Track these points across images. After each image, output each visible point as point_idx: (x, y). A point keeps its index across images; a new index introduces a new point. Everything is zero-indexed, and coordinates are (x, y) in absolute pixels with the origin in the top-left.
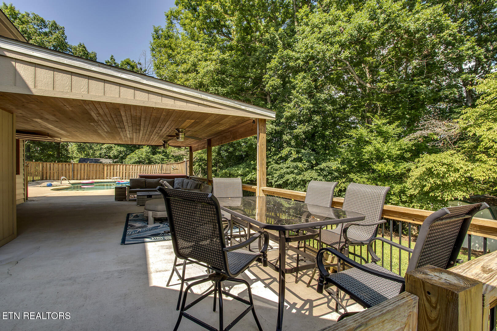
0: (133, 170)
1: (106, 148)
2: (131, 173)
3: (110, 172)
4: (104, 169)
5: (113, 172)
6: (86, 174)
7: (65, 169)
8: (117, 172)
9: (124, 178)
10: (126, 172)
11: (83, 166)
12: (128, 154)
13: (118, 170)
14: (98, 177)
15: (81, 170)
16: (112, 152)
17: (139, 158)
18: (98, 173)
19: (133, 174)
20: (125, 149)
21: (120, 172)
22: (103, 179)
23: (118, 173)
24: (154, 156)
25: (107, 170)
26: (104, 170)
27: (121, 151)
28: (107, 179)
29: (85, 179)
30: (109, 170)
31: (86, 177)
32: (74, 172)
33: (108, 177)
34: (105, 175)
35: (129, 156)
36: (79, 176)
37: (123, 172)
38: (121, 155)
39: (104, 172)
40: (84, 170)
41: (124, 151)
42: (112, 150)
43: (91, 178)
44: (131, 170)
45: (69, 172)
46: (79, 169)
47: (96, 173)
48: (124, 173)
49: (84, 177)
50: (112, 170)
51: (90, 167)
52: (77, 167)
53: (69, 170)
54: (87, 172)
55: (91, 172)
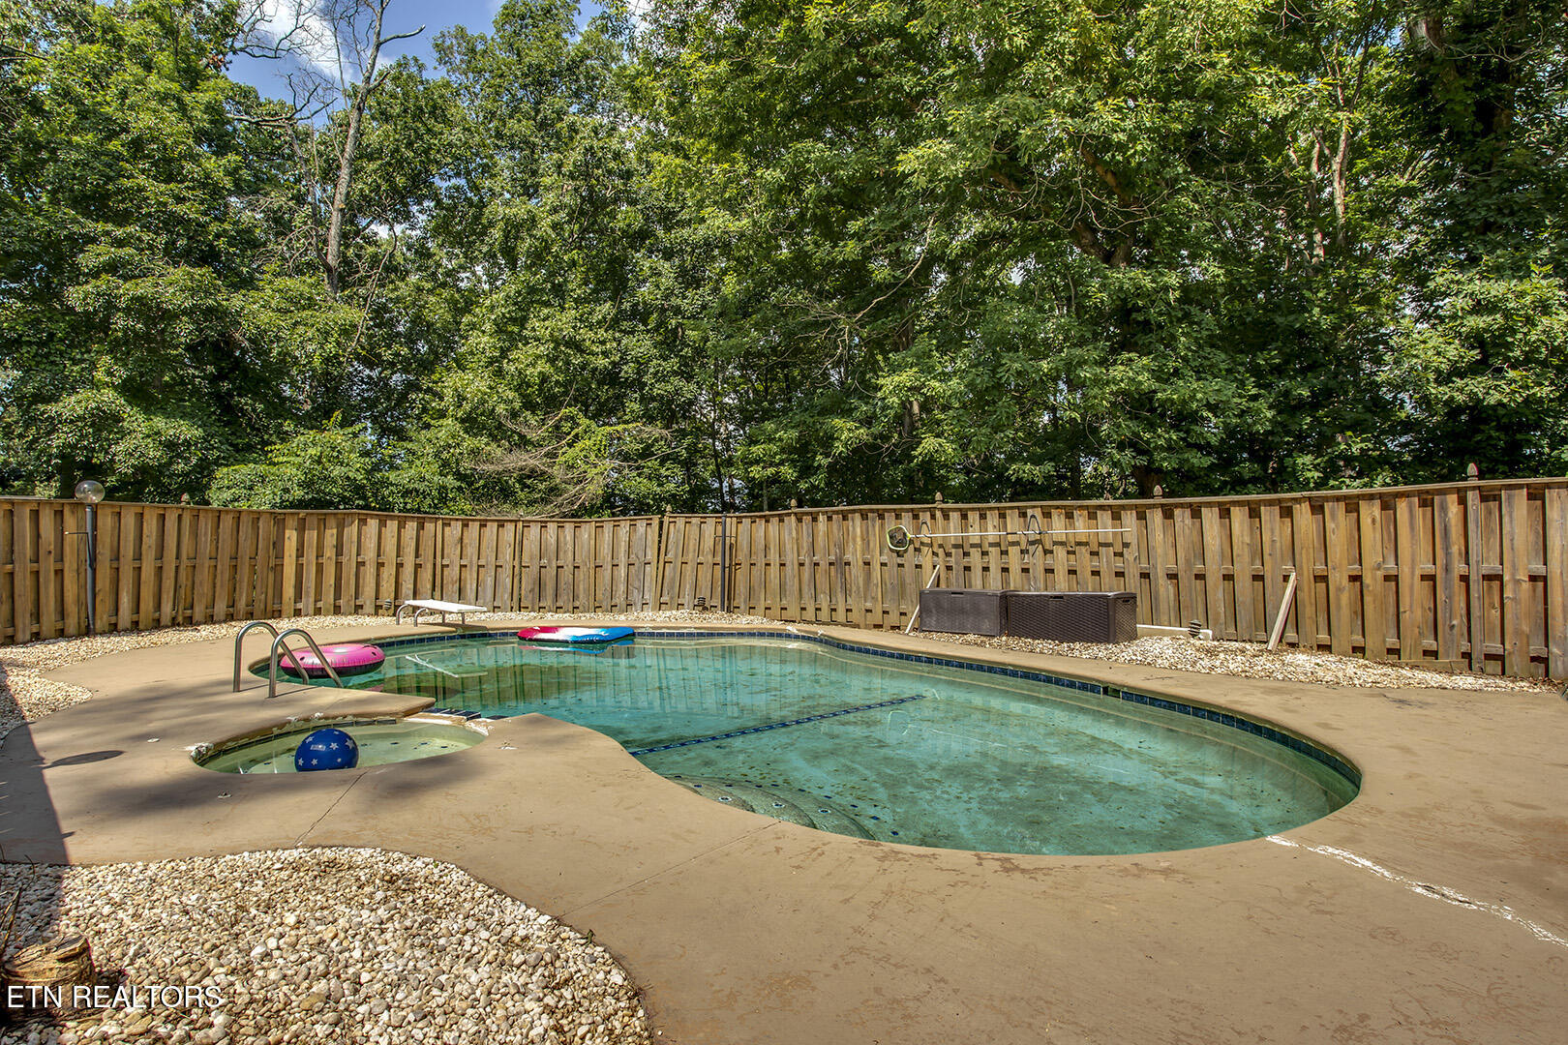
1: (72, 420)
3: (320, 569)
4: (278, 545)
5: (339, 565)
6: (168, 584)
7: (29, 552)
8: (360, 564)
10: (418, 566)
11: (151, 526)
13: (369, 554)
14: (242, 604)
15: (138, 557)
16: (127, 444)
18: (244, 573)
21: (379, 565)
22: (277, 615)
23: (370, 572)
25: (300, 553)
26: (280, 556)
27: (175, 438)
28: (297, 613)
29: (166, 619)
30: (310, 555)
31: (167, 609)
32: (92, 574)
33: (307, 603)
34: (289, 591)
35: (228, 474)
36: (125, 601)
37: (400, 566)
39: (278, 569)
40: (160, 556)
41: (195, 445)
43: (199, 612)
45: (59, 573)
46: (128, 550)
47: (233, 575)
48: (408, 569)
49: (158, 607)
50: (329, 552)
51: (194, 532)
52: (116, 532)
53: (61, 559)
54: (177, 567)
55: (204, 575)
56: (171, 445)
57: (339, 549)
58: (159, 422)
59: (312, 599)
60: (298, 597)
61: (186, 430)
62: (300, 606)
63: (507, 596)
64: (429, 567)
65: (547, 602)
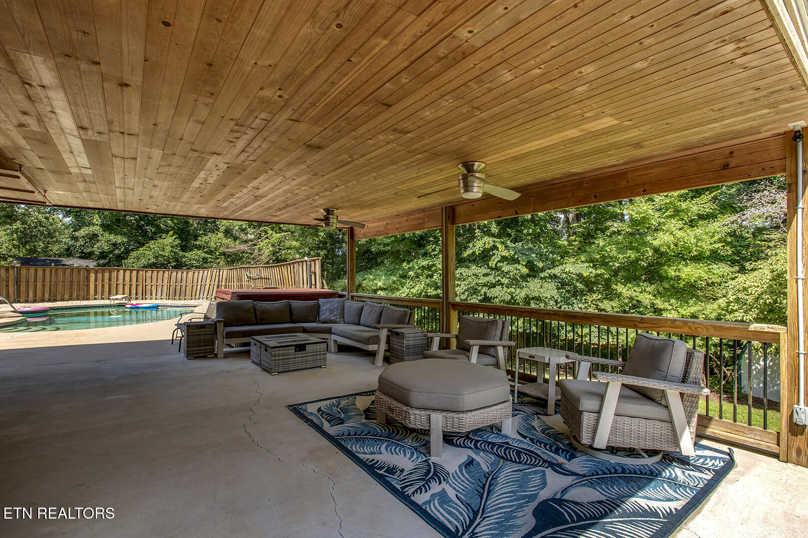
0: (154, 280)
1: (83, 237)
2: (149, 287)
3: (103, 286)
4: (88, 278)
5: (110, 285)
6: (47, 289)
8: (117, 285)
9: (134, 296)
10: (137, 285)
11: (40, 272)
12: (132, 250)
13: (121, 281)
14: (75, 295)
15: (35, 281)
16: (99, 244)
17: (156, 257)
18: (75, 286)
19: (154, 288)
20: (125, 240)
21: (124, 285)
22: (88, 299)
23: (121, 287)
24: (187, 254)
25: (96, 280)
26: (88, 281)
27: (116, 242)
28: (95, 299)
30: (100, 281)
31: (47, 296)
32: (19, 287)
33: (99, 295)
34: (92, 292)
35: (134, 254)
36: (31, 294)
37: (131, 285)
38: (117, 252)
39: (88, 286)
40: (44, 282)
41: (123, 244)
42: (98, 241)
43: (59, 297)
44: (149, 281)
45: (7, 286)
46: (32, 279)
47: (71, 287)
48: (134, 286)
49: (44, 296)
50: (106, 280)
51: (56, 274)
52: (27, 274)
53: (8, 281)
54: (50, 285)
55: (60, 286)
56: (115, 245)
57: (110, 280)
58: (112, 237)
59: (100, 295)
60: (96, 294)
61: (120, 239)
62: (96, 297)
63: (165, 295)
64: (141, 285)
65: (177, 297)
